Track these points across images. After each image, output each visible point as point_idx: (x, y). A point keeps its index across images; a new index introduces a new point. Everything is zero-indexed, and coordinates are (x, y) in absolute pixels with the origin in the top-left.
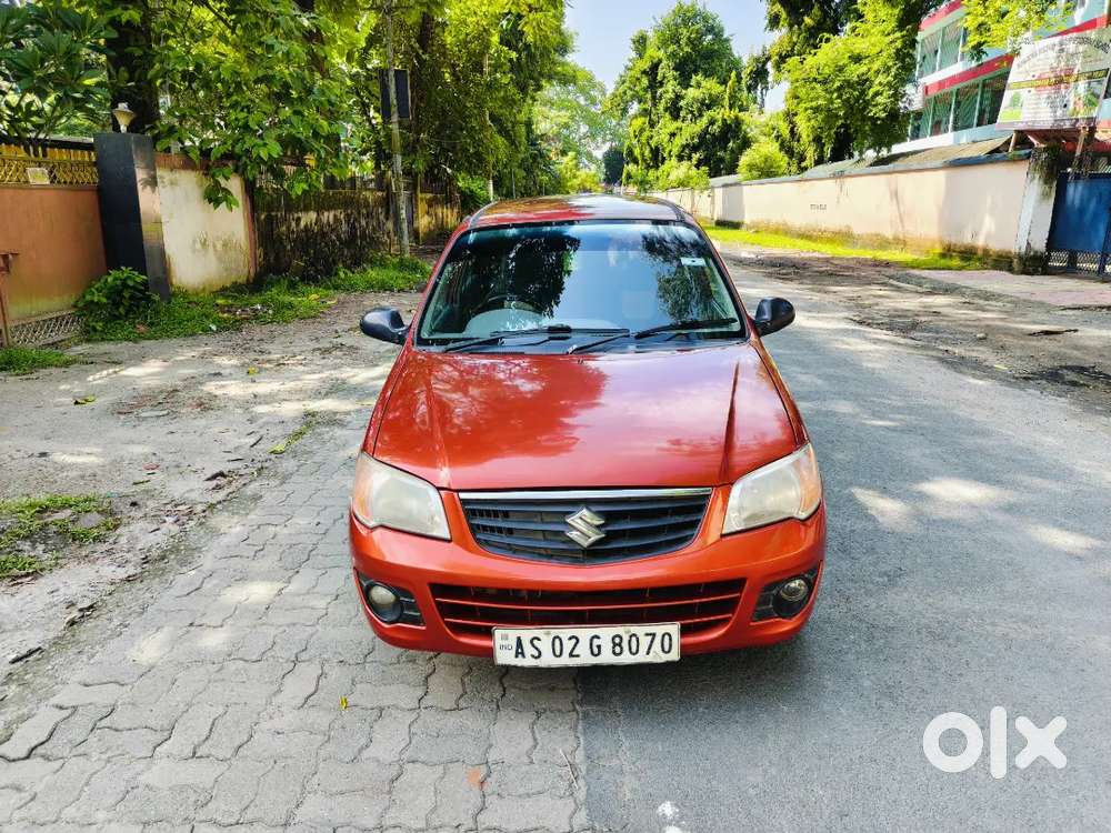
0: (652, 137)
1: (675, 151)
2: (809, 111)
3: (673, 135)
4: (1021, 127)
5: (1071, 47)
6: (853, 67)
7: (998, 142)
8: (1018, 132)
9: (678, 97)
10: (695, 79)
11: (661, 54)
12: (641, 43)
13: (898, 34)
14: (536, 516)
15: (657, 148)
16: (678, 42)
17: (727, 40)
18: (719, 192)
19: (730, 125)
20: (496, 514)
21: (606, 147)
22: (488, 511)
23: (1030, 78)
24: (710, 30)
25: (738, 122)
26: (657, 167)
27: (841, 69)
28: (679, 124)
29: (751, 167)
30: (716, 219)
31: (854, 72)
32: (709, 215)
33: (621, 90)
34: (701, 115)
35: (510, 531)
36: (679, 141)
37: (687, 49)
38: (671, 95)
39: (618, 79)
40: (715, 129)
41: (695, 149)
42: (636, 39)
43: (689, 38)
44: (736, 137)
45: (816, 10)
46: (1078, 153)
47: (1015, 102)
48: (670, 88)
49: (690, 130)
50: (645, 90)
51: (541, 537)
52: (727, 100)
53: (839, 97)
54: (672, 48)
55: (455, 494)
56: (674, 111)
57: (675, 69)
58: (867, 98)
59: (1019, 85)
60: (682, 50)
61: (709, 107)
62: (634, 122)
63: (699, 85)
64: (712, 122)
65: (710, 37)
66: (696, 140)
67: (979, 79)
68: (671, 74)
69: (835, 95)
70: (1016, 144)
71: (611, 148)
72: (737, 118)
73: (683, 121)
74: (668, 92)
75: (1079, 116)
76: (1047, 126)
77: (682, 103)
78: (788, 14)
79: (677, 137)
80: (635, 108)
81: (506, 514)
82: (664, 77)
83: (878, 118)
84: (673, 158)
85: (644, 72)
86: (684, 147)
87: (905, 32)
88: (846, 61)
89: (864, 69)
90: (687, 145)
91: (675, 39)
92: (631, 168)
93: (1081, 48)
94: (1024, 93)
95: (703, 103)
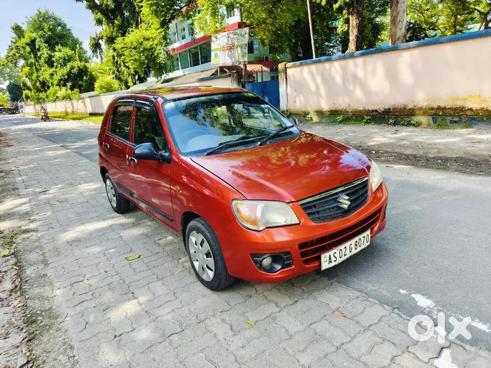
0: (39, 76)
1: (55, 82)
2: (132, 61)
3: (52, 75)
4: (221, 65)
5: (232, 36)
6: (146, 42)
7: (213, 71)
8: (220, 67)
9: (51, 57)
10: (57, 48)
11: (34, 35)
12: (18, 30)
13: (162, 30)
14: (325, 204)
15: (44, 82)
16: (43, 30)
17: (69, 30)
18: (87, 100)
19: (82, 69)
20: (311, 207)
21: (7, 83)
22: (308, 207)
23: (219, 47)
24: (59, 24)
25: (86, 68)
26: (46, 91)
27: (141, 43)
28: (54, 69)
29: (101, 88)
30: (89, 112)
31: (147, 44)
32: (83, 111)
33: (11, 53)
34: (65, 65)
35: (318, 212)
36: (56, 78)
37: (50, 33)
38: (45, 55)
39: (8, 48)
40: (75, 71)
41: (66, 81)
42: (14, 28)
43: (49, 28)
44: (86, 75)
45: (119, 17)
46: (243, 75)
47: (216, 56)
48: (45, 52)
49: (62, 72)
50: (29, 53)
51: (328, 211)
52: (77, 57)
53: (143, 55)
54: (40, 33)
55: (297, 203)
56: (50, 63)
57: (45, 42)
58: (155, 55)
59: (216, 50)
60: (47, 34)
61: (69, 61)
62: (24, 69)
63: (60, 51)
64: (73, 68)
65: (60, 28)
66: (66, 77)
67: (187, 49)
68: (43, 45)
69: (142, 54)
70: (220, 72)
71: (10, 84)
72: (85, 66)
73: (56, 68)
74: (43, 54)
75: (241, 61)
76: (230, 64)
77: (53, 59)
78: (106, 19)
79: (55, 76)
80: (22, 62)
81: (315, 206)
82: (40, 47)
83: (162, 63)
84: (55, 86)
85: (27, 44)
86: (60, 80)
87: (164, 29)
88: (142, 40)
89: (151, 43)
90: (62, 79)
91: (41, 28)
92: (26, 92)
93: (235, 36)
94: (219, 52)
95: (65, 59)
